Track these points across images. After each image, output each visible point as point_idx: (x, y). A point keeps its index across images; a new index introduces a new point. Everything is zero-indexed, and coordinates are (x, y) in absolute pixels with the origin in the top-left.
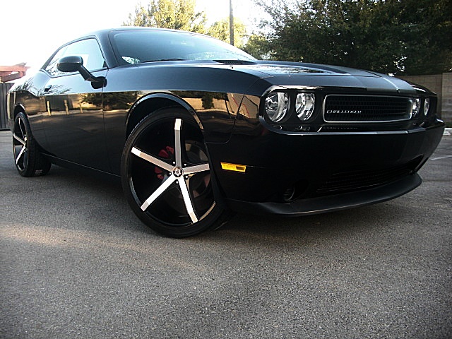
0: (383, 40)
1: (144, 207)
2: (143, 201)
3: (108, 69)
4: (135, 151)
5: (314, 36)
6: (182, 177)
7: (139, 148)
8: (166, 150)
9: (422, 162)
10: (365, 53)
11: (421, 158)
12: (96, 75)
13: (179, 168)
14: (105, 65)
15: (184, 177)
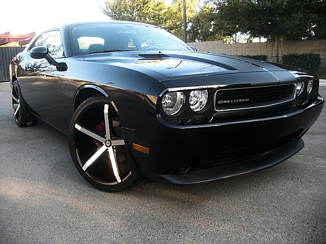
0: (297, 13)
1: (84, 168)
2: (84, 163)
3: (65, 57)
4: (78, 127)
5: (244, 10)
6: (111, 147)
7: (80, 124)
8: (101, 125)
9: (303, 132)
10: (283, 23)
11: (302, 130)
12: (59, 61)
13: (109, 141)
14: (64, 54)
15: (113, 148)
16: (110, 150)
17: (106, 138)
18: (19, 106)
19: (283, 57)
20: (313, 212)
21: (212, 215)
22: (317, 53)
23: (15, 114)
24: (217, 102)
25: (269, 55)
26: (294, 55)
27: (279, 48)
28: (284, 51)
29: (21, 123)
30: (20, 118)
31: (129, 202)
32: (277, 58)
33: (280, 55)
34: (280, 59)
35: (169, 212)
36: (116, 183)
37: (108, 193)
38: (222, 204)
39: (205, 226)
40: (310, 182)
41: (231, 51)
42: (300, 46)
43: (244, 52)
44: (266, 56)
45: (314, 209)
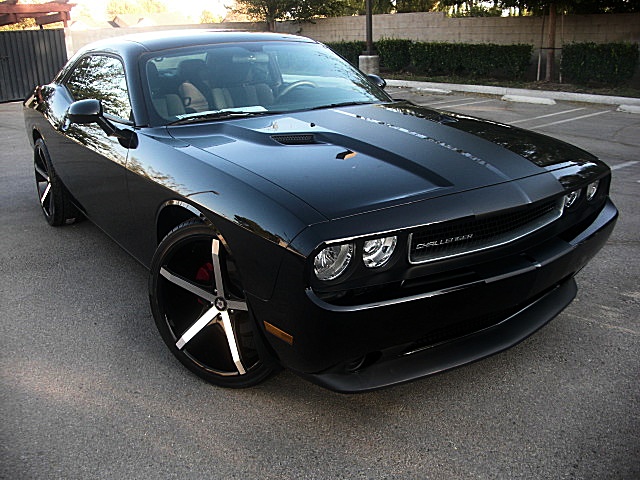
1: (180, 345)
3: (135, 126)
4: (165, 273)
6: (226, 311)
7: (169, 269)
8: (206, 268)
13: (221, 299)
14: (131, 117)
15: (229, 313)
16: (225, 315)
17: (215, 294)
18: (50, 186)
19: (563, 51)
20: (576, 434)
21: (403, 438)
22: (632, 43)
23: (43, 200)
24: (414, 246)
25: (536, 44)
26: (585, 47)
27: (558, 29)
28: (566, 36)
29: (56, 220)
30: (52, 211)
31: (260, 408)
32: (550, 51)
33: (558, 44)
34: (558, 53)
35: (327, 431)
36: (236, 373)
37: (222, 390)
38: (420, 415)
39: (388, 463)
40: (583, 365)
41: (459, 34)
42: (599, 26)
43: (485, 37)
44: (530, 47)
45: (581, 427)
